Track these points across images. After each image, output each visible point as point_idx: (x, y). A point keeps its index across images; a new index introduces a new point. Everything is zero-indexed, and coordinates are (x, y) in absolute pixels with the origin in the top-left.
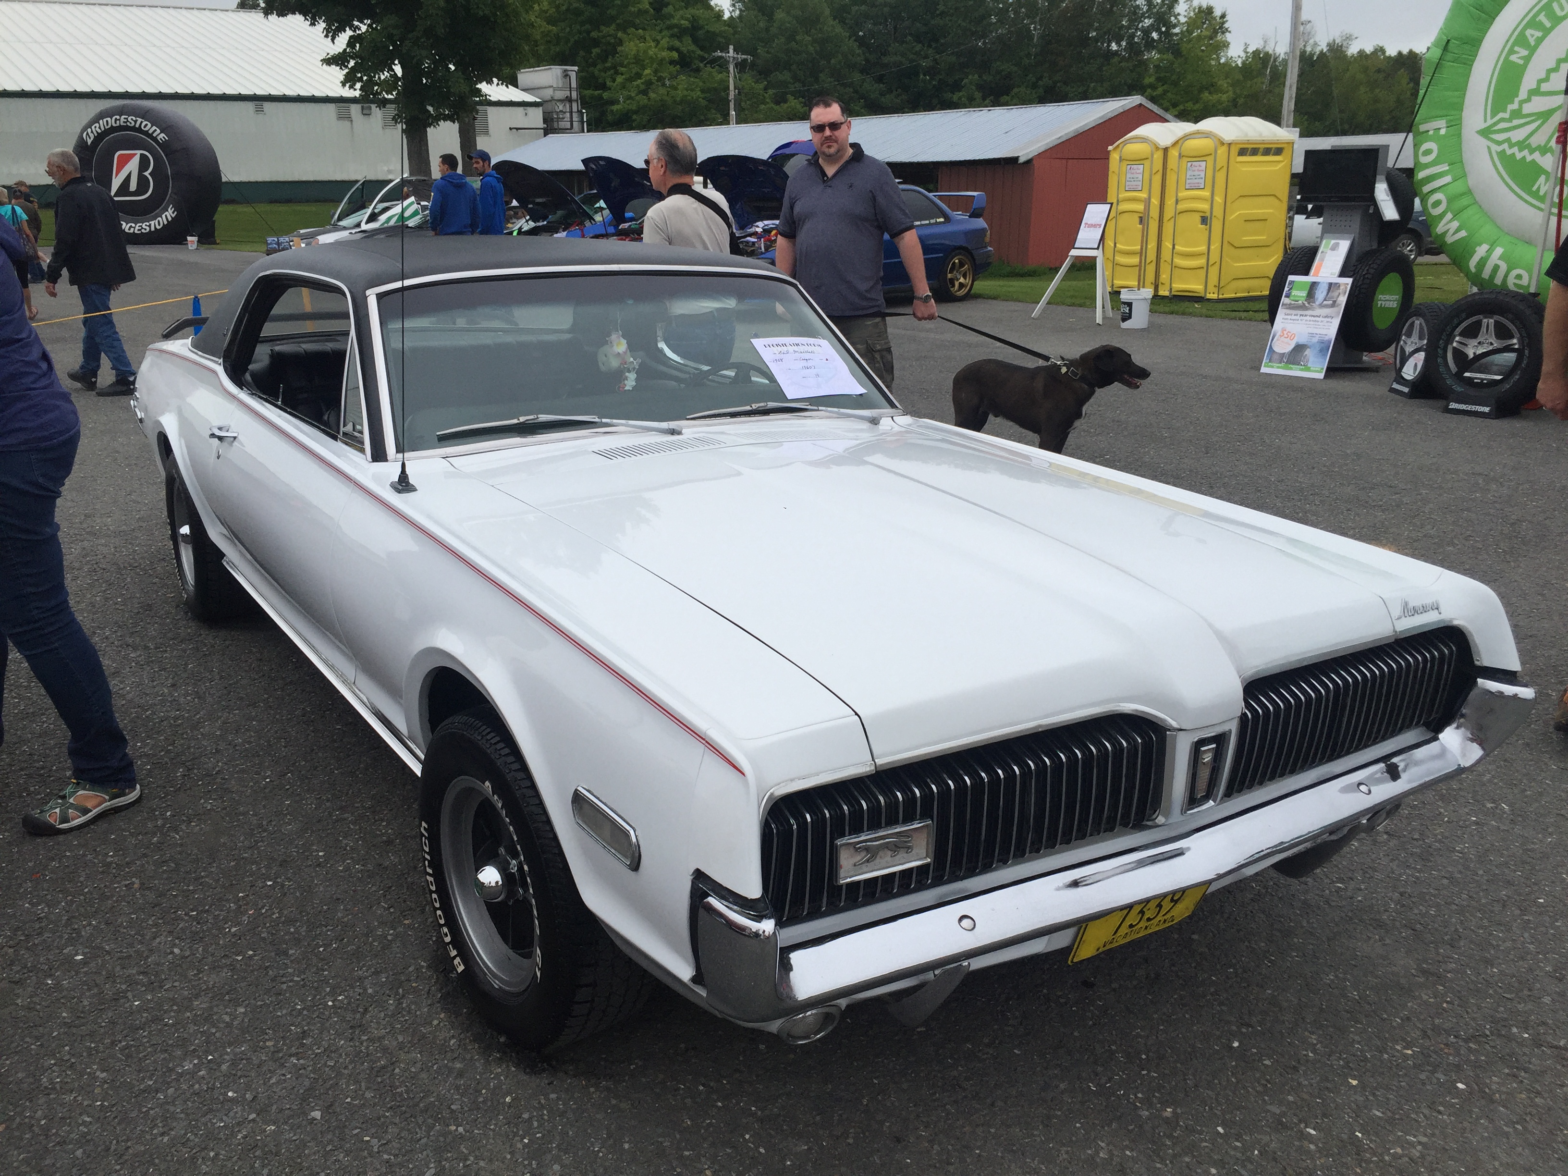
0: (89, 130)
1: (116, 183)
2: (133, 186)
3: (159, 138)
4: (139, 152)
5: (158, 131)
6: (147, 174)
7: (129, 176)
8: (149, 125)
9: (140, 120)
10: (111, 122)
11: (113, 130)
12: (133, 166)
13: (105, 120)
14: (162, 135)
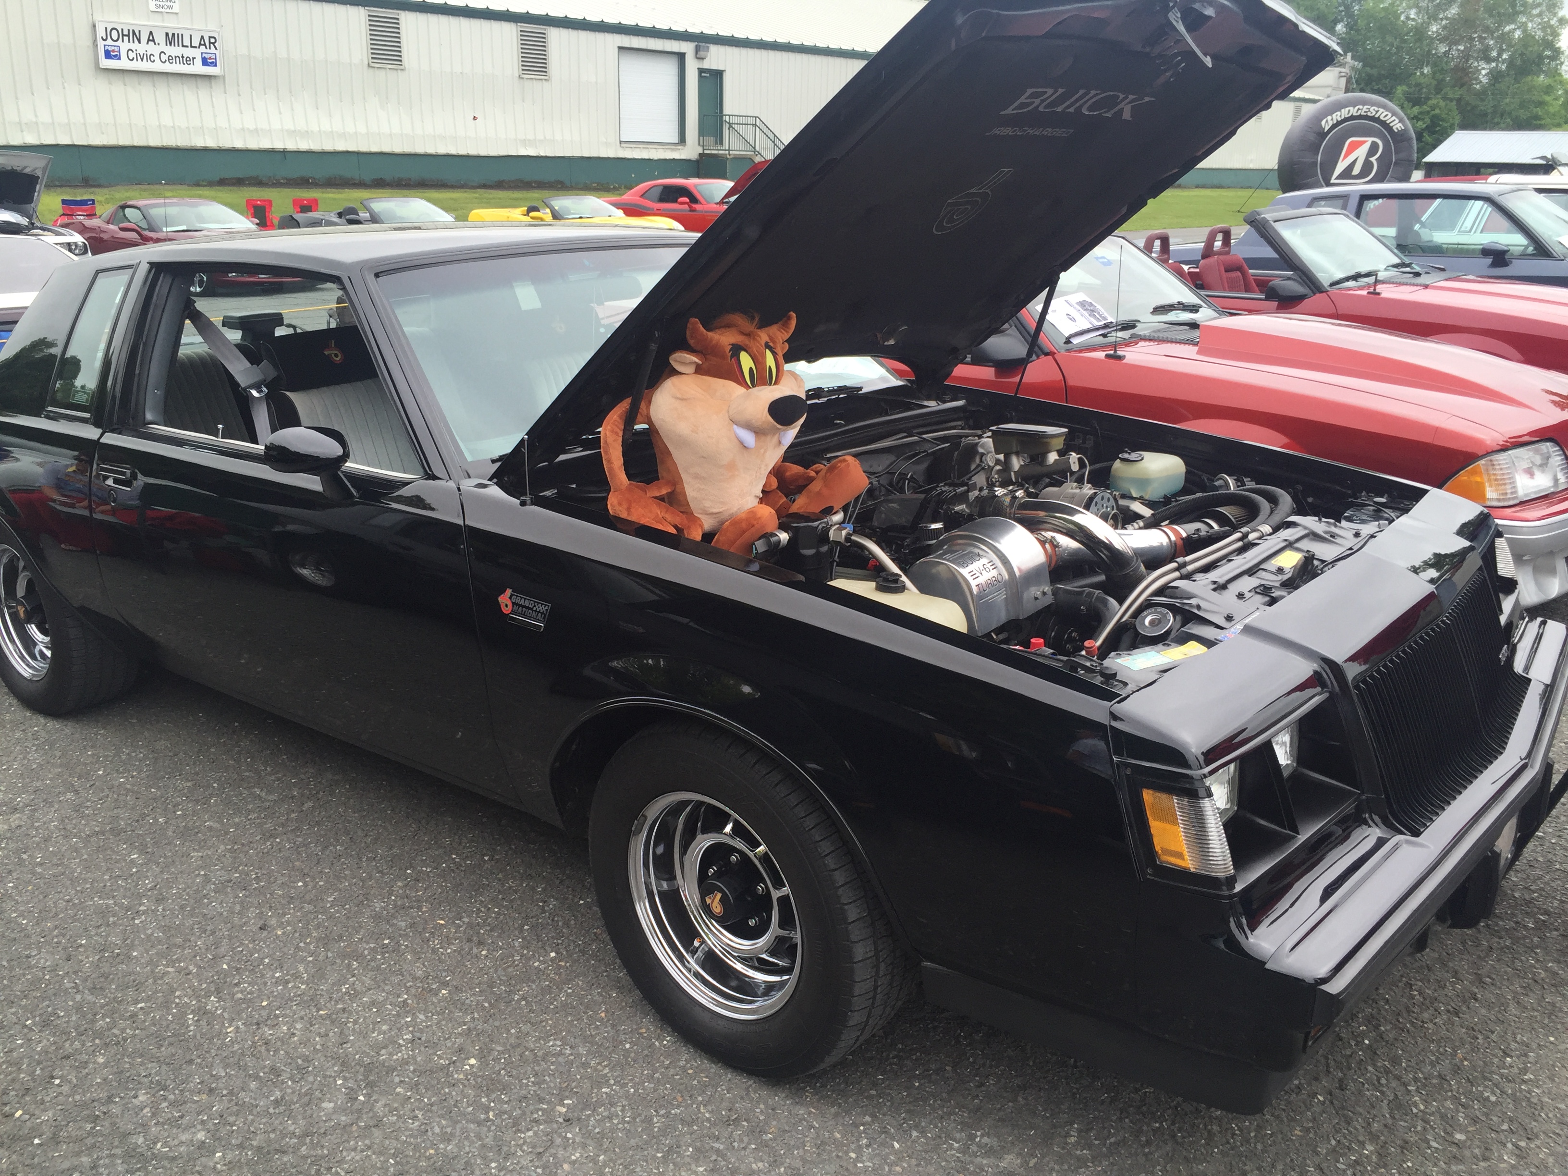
0: (1329, 118)
1: (1341, 167)
2: (1356, 171)
3: (1394, 128)
4: (1370, 140)
5: (1397, 121)
6: (1373, 159)
7: (1356, 160)
8: (1390, 115)
9: (1381, 110)
10: (1353, 111)
11: (1352, 118)
12: (1361, 153)
13: (1347, 109)
14: (1400, 125)
